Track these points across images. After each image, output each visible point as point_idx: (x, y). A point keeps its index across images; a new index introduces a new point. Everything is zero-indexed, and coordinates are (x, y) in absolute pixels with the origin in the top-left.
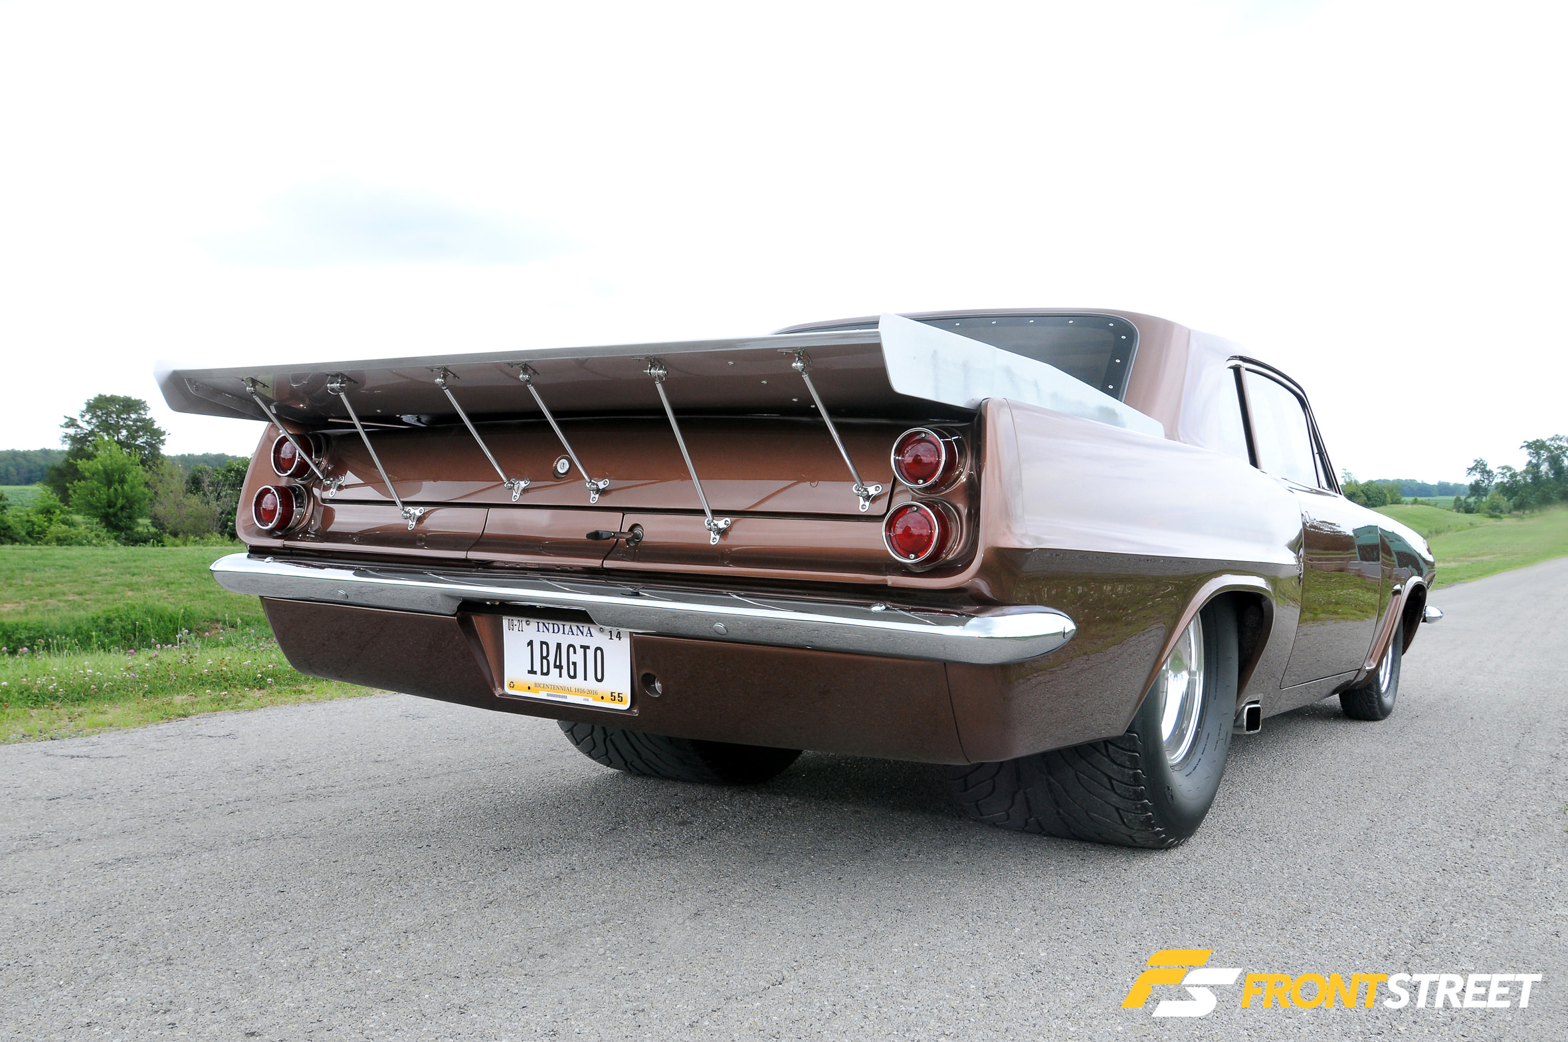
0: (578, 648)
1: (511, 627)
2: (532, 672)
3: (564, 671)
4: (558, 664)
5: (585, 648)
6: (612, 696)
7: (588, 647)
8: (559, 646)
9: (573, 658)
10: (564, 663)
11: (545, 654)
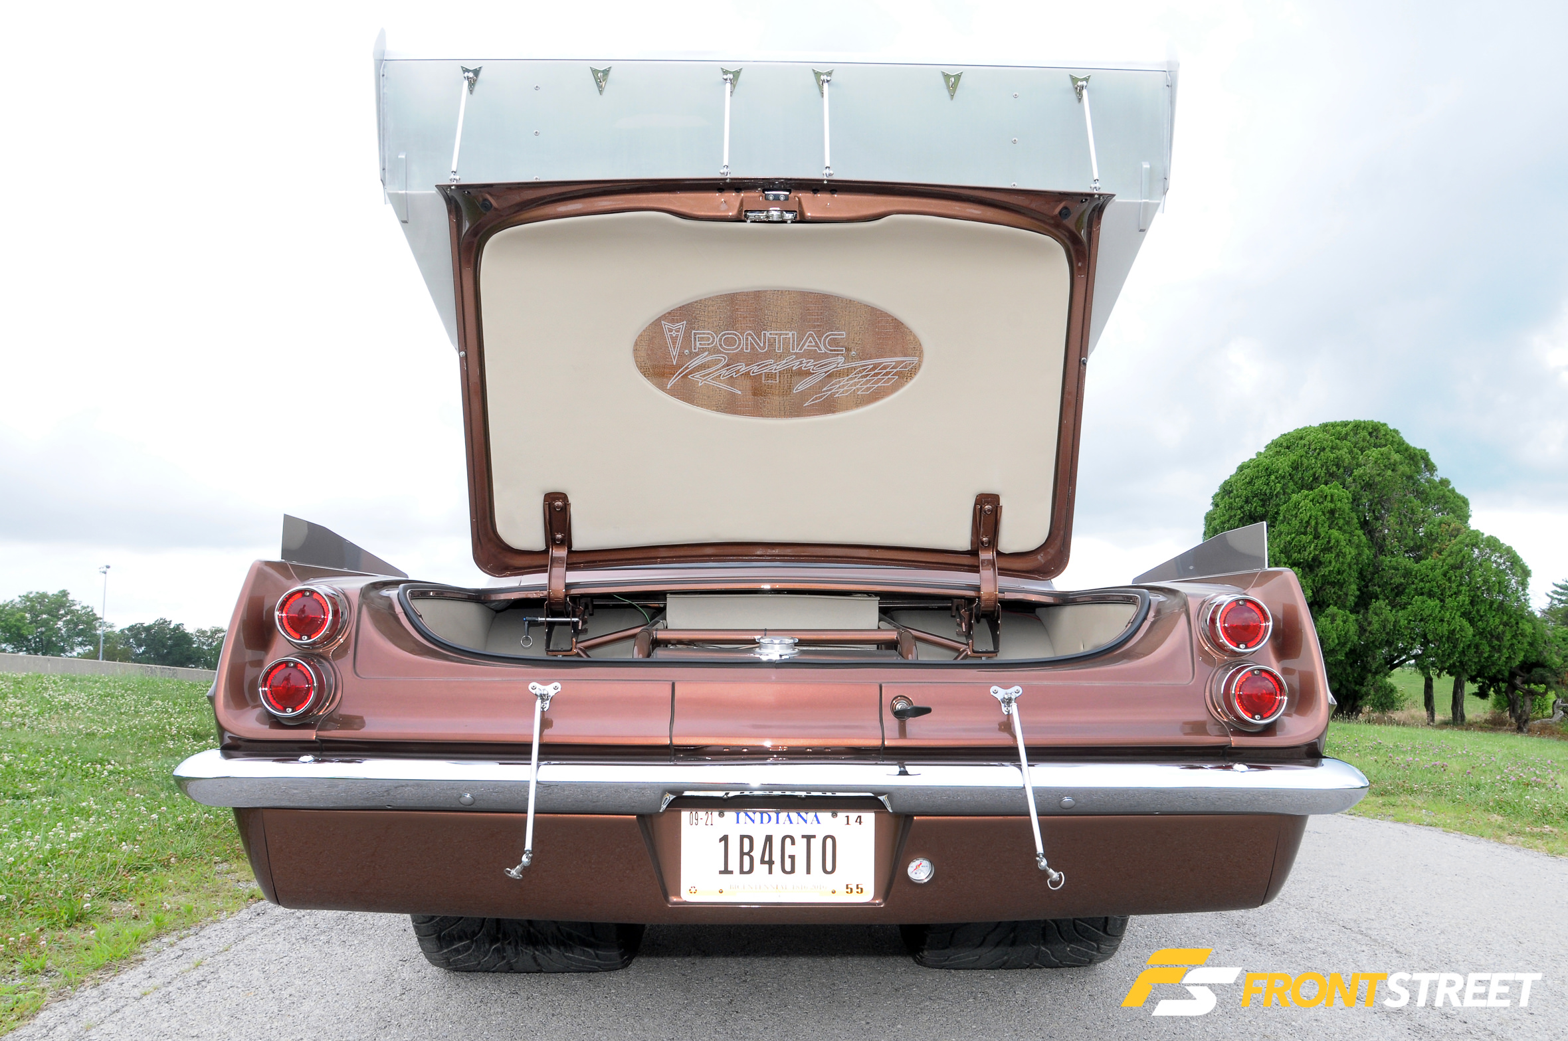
0: (798, 839)
1: (695, 821)
2: (726, 871)
3: (777, 866)
4: (767, 858)
5: (809, 838)
6: (847, 888)
7: (814, 837)
8: (769, 839)
9: (789, 850)
10: (777, 857)
11: (746, 849)
